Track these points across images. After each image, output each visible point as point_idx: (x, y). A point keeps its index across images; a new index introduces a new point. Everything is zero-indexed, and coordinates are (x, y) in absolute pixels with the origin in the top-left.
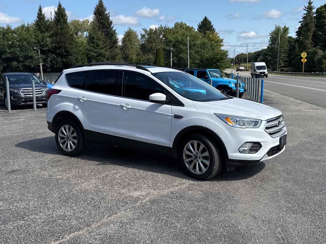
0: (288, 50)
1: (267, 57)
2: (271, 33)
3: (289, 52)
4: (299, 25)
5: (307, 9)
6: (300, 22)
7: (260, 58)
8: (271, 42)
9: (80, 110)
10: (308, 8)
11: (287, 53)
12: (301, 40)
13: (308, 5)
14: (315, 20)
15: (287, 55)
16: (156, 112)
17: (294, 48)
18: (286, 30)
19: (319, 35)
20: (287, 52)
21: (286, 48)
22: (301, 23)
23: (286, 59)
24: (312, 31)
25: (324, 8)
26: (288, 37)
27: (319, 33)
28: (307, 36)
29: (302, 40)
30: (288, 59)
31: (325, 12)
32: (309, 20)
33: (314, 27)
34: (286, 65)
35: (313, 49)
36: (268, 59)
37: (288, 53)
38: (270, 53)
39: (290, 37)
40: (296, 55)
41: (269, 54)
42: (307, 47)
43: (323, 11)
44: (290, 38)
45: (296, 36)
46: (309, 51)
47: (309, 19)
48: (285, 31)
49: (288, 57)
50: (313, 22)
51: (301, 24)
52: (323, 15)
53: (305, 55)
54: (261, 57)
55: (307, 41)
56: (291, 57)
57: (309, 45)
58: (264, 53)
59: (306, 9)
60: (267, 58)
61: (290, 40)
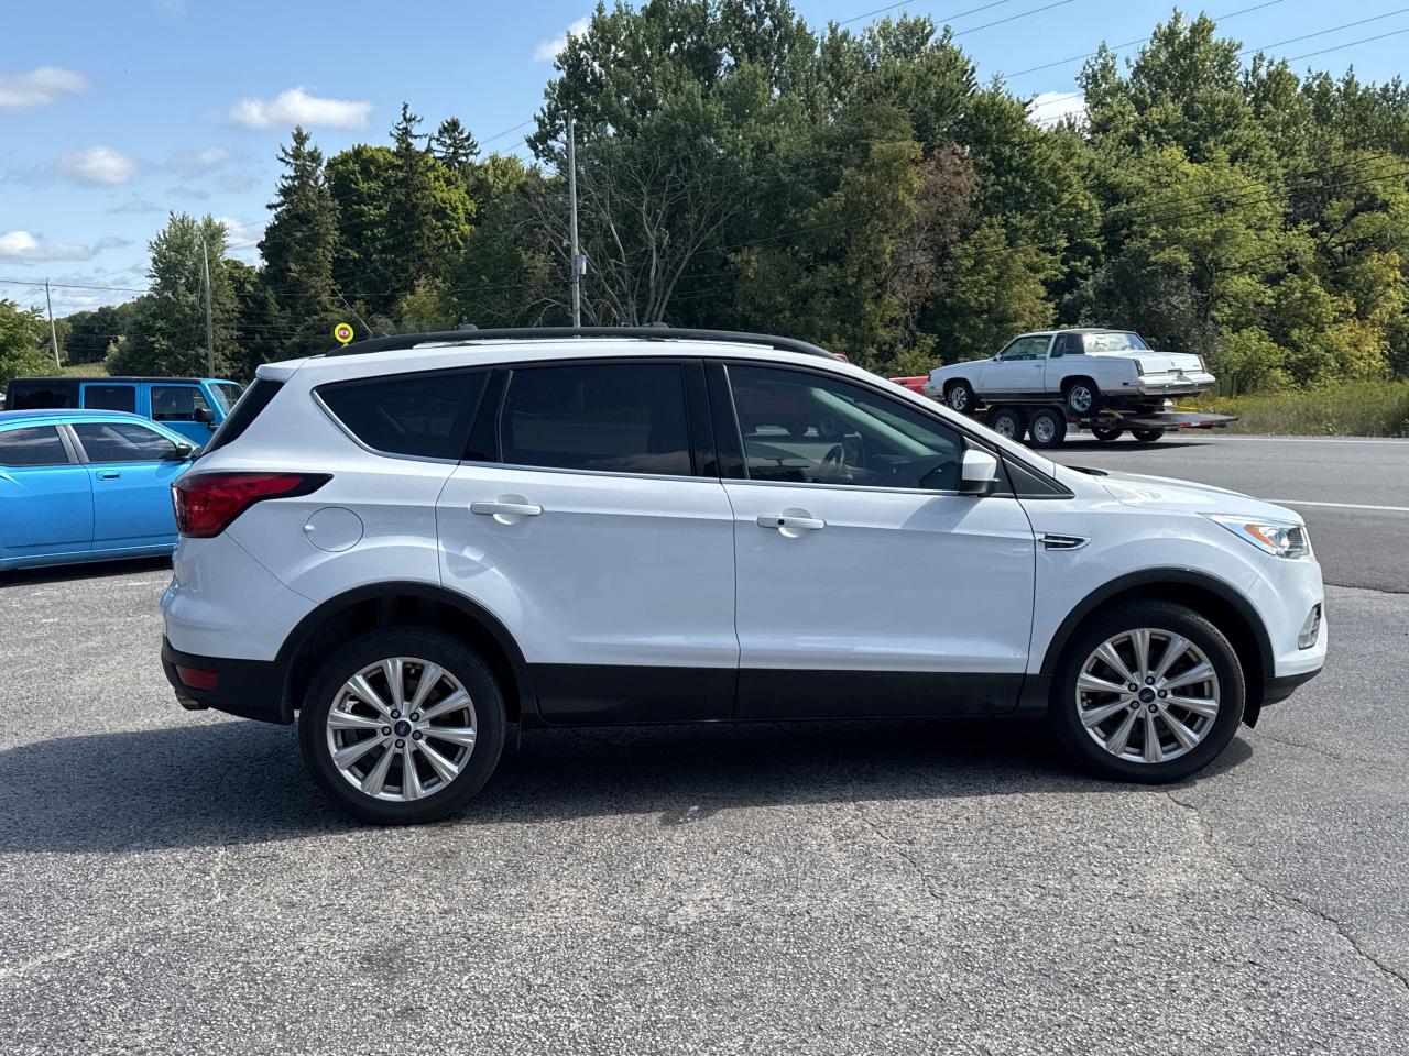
0: (239, 313)
1: (152, 339)
2: (156, 243)
3: (243, 321)
4: (269, 218)
5: (291, 160)
6: (270, 207)
7: (116, 341)
8: (159, 280)
9: (494, 570)
10: (294, 157)
11: (234, 324)
12: (292, 278)
13: (294, 144)
14: (337, 202)
15: (236, 333)
16: (954, 532)
17: (262, 304)
18: (214, 234)
19: (351, 261)
20: (237, 319)
21: (229, 306)
22: (274, 212)
23: (236, 347)
24: (330, 244)
25: (354, 163)
26: (227, 262)
27: (348, 254)
28: (314, 262)
29: (296, 275)
30: (243, 349)
31: (359, 177)
32: (313, 202)
33: (336, 229)
34: (240, 372)
35: (341, 311)
36: (157, 346)
37: (241, 323)
38: (160, 324)
39: (234, 262)
40: (277, 334)
41: (159, 330)
42: (319, 303)
43: (353, 173)
44: (237, 267)
45: (261, 261)
46: (329, 319)
47: (314, 198)
48: (213, 237)
49: (244, 338)
50: (331, 210)
51: (277, 217)
52: (353, 186)
53: (347, 333)
54: (122, 339)
55: (318, 282)
56: (254, 338)
57: (325, 298)
58: (138, 324)
59: (287, 159)
60: (153, 343)
61: (236, 275)
